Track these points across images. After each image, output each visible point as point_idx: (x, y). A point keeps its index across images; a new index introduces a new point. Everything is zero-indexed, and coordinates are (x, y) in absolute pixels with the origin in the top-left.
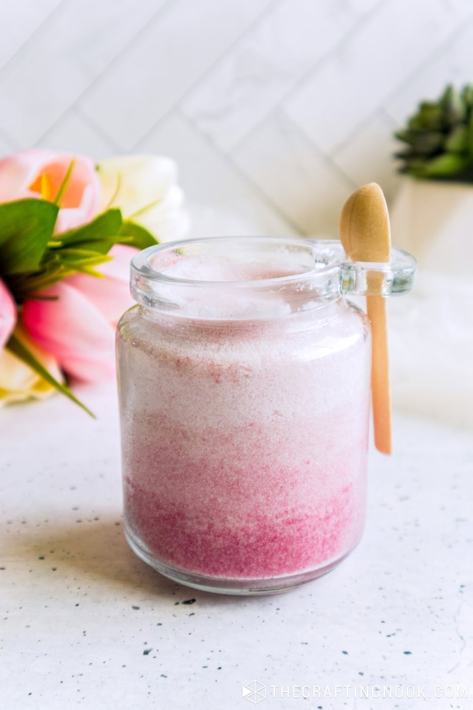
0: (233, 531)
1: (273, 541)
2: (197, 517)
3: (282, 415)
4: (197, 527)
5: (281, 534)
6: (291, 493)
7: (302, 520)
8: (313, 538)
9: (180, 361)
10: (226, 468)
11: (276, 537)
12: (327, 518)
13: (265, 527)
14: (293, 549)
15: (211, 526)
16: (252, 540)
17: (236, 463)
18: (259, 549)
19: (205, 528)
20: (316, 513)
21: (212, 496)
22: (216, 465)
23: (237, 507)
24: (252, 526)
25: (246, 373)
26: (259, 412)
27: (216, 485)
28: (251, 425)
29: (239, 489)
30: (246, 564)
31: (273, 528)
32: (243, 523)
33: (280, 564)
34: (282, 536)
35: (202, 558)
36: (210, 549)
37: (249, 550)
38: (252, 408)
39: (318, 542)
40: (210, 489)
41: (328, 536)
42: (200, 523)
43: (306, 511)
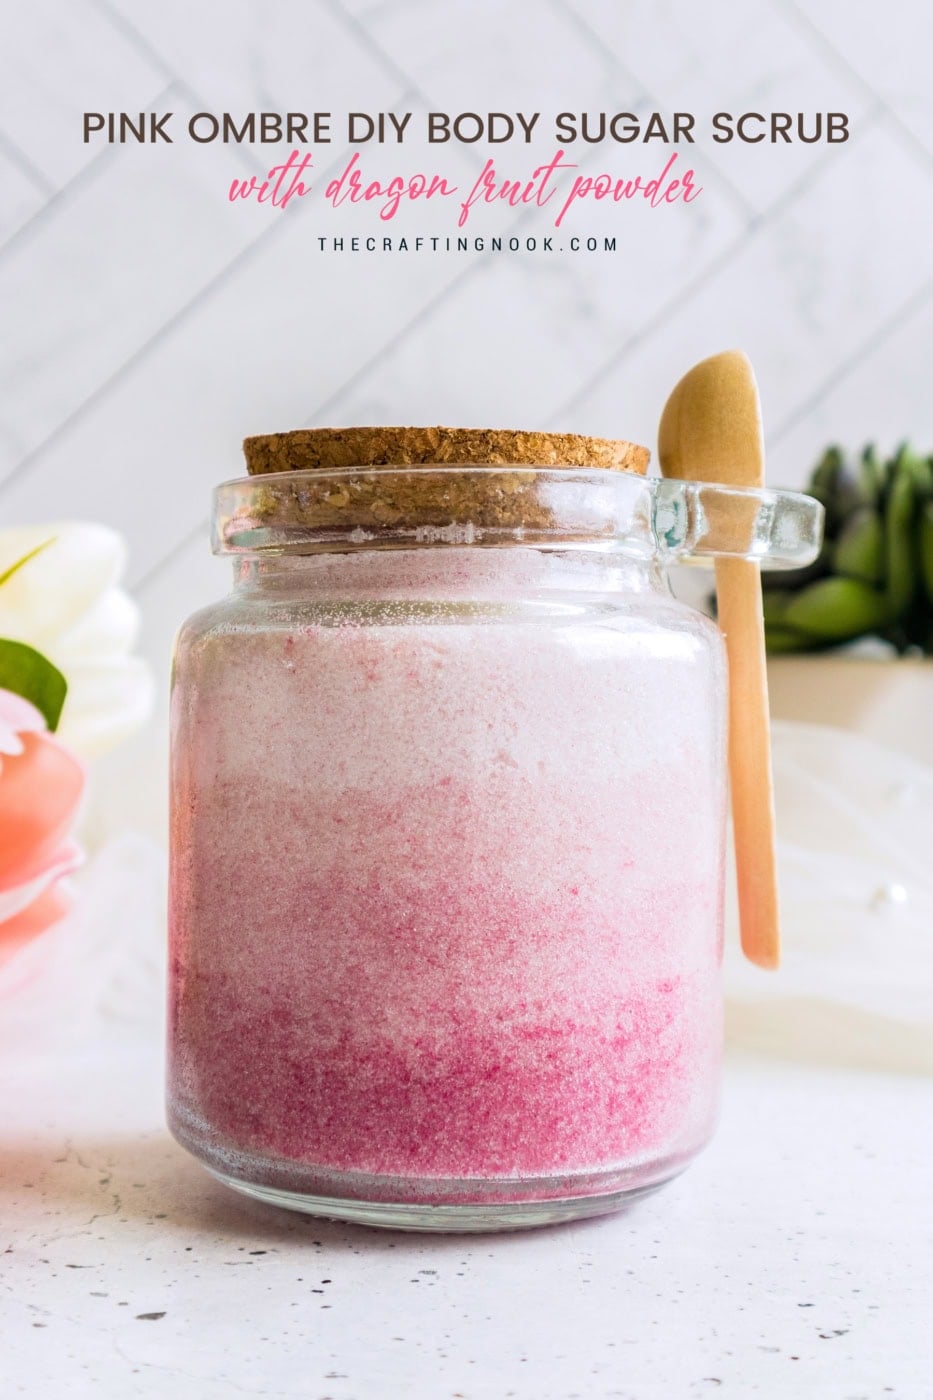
0: (398, 1045)
1: (489, 1076)
2: (316, 1016)
3: (515, 765)
4: (315, 1040)
5: (508, 1060)
6: (535, 962)
7: (560, 1032)
8: (586, 1084)
9: (294, 641)
10: (387, 889)
11: (496, 1068)
12: (620, 1043)
13: (471, 1041)
14: (538, 1105)
15: (347, 1035)
16: (441, 1070)
17: (409, 874)
18: (457, 1094)
19: (332, 1042)
20: (594, 1023)
21: (353, 961)
22: (364, 881)
23: (409, 986)
24: (442, 1036)
25: (436, 656)
26: (463, 752)
27: (363, 930)
28: (446, 782)
29: (414, 939)
30: (425, 1133)
31: (490, 1043)
32: (422, 1026)
33: (505, 1141)
34: (512, 1067)
35: (322, 1121)
36: (343, 1092)
37: (434, 1096)
38: (448, 740)
39: (597, 1099)
40: (348, 943)
41: (623, 1089)
42: (324, 1031)
43: (569, 1011)
